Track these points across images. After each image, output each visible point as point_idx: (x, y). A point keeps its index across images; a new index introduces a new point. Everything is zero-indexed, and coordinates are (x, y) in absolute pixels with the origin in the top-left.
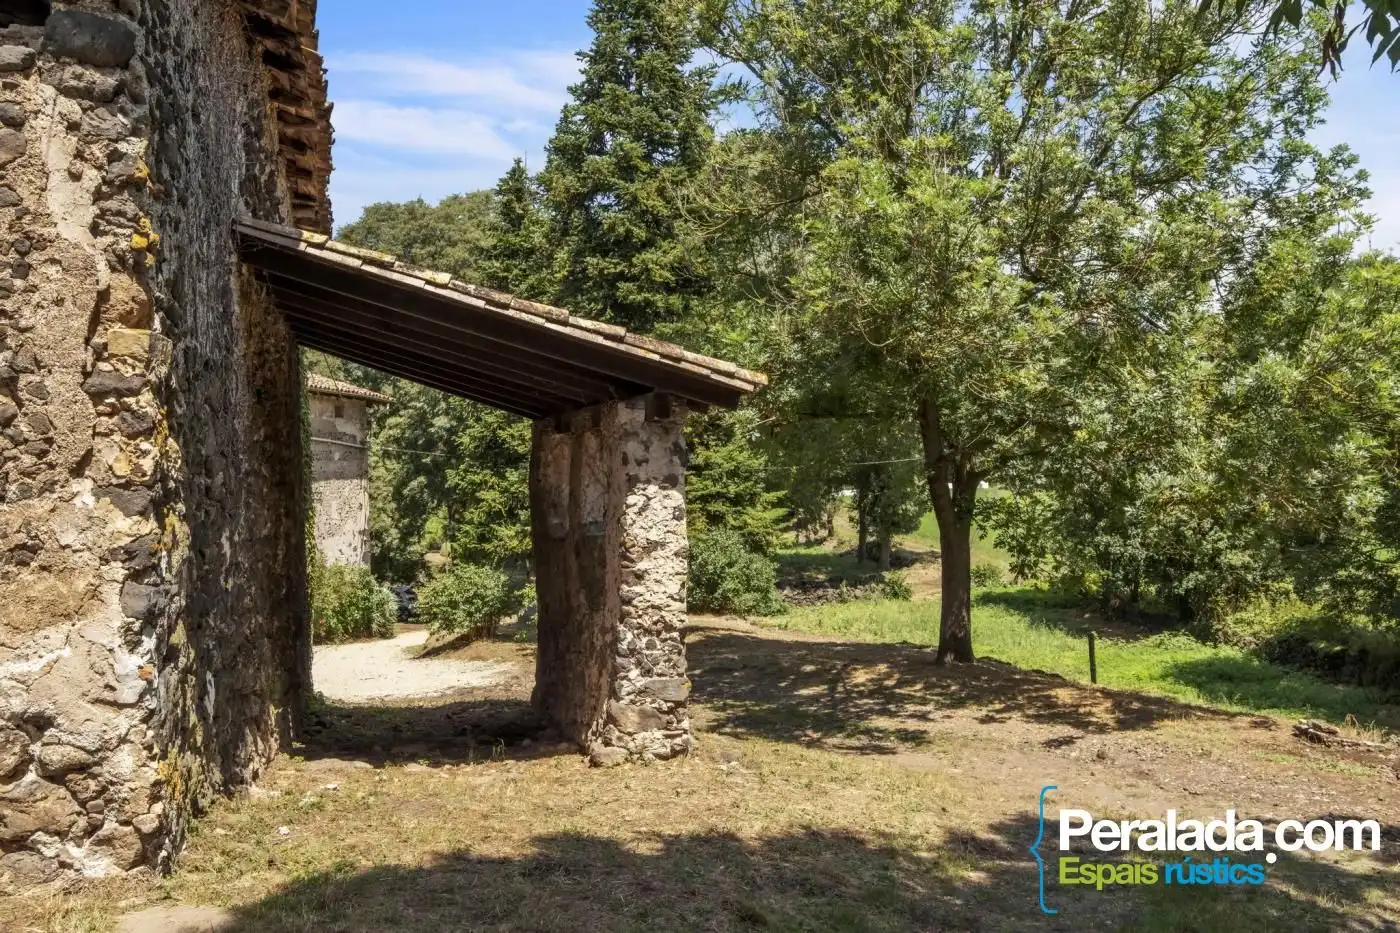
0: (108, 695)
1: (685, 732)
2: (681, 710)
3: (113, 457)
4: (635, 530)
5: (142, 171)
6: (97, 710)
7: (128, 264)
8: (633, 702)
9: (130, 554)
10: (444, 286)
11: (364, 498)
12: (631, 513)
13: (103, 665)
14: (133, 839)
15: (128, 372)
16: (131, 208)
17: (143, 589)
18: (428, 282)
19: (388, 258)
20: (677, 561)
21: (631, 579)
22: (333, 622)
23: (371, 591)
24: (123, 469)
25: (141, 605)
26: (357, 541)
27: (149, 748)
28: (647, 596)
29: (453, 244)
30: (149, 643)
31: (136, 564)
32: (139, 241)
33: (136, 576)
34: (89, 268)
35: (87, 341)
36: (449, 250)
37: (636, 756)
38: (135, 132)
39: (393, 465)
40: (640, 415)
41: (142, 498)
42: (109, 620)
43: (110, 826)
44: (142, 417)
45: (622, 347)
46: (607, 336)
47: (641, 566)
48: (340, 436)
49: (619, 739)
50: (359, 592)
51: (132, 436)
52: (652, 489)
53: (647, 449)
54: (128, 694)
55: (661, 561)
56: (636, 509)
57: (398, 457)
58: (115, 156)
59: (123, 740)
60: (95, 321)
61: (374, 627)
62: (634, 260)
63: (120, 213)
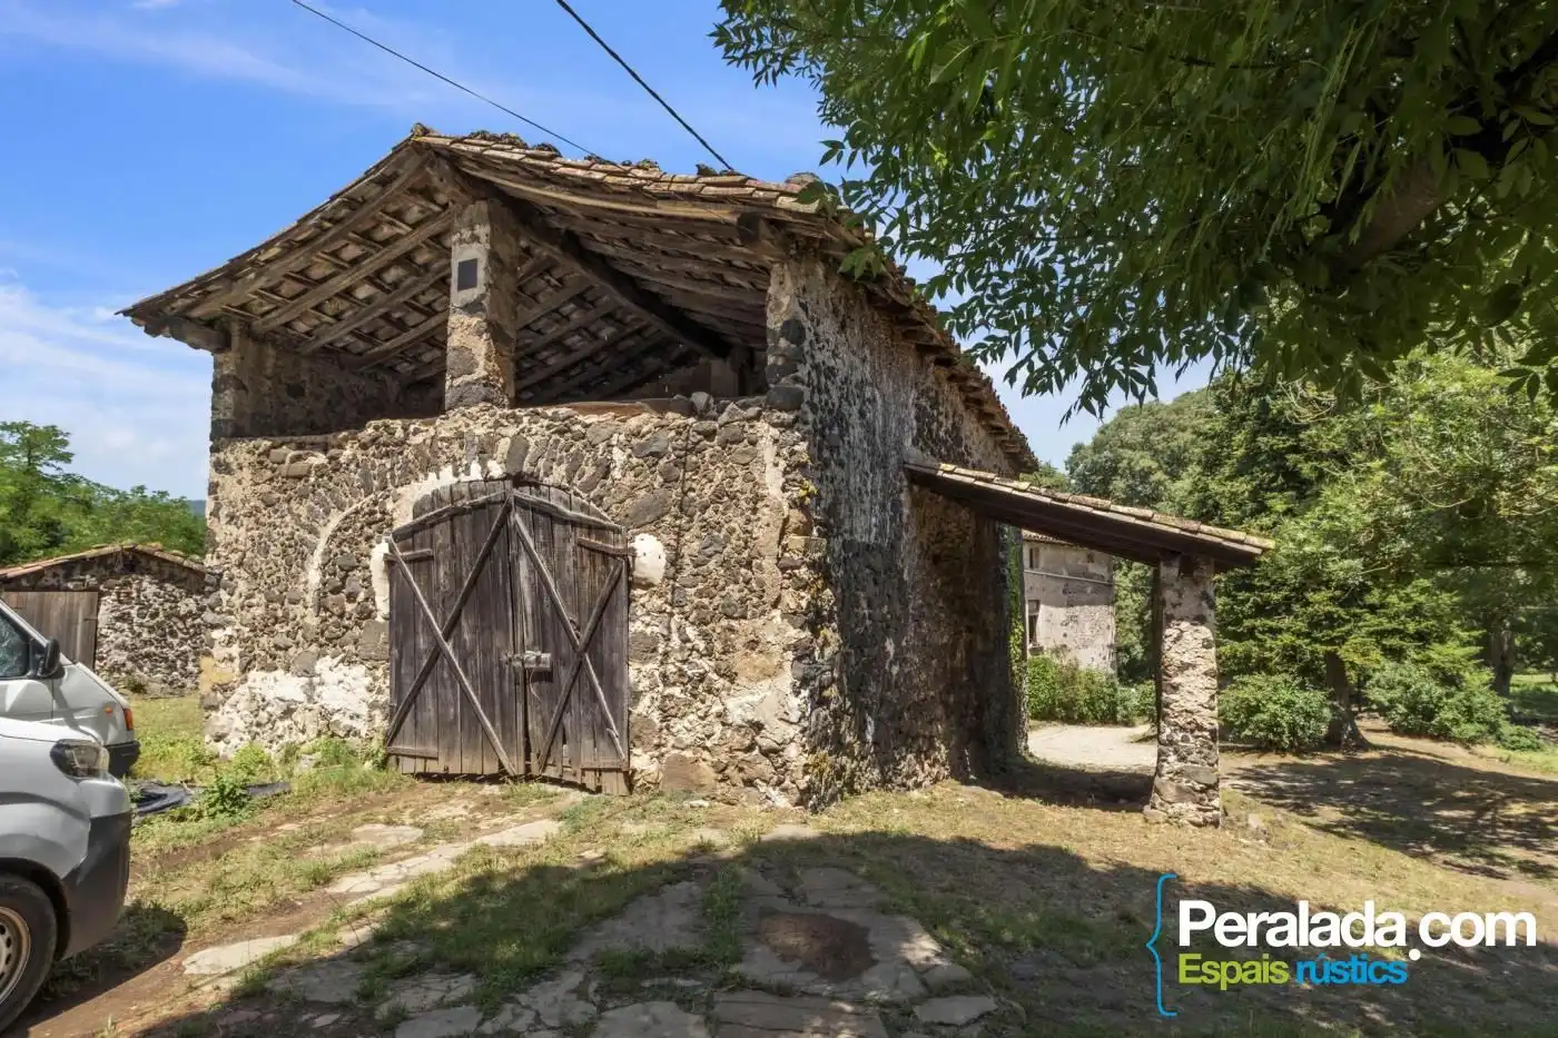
0: (785, 717)
1: (1216, 809)
2: (1211, 792)
3: (789, 600)
4: (1171, 654)
5: (805, 458)
6: (780, 723)
7: (798, 504)
8: (1171, 779)
9: (795, 648)
10: (1025, 491)
11: (1111, 621)
12: (1168, 643)
13: (783, 702)
14: (795, 791)
15: (796, 558)
16: (799, 477)
17: (802, 666)
18: (1015, 489)
19: (990, 476)
20: (1206, 679)
21: (1169, 688)
22: (1085, 709)
23: (1115, 690)
24: (793, 606)
25: (800, 674)
26: (1106, 652)
27: (804, 746)
28: (1182, 703)
29: (1183, 430)
30: (805, 693)
31: (799, 653)
32: (803, 493)
33: (799, 659)
34: (779, 509)
35: (779, 543)
36: (1180, 434)
37: (1173, 820)
38: (803, 439)
39: (1138, 597)
40: (1174, 571)
41: (801, 620)
42: (787, 679)
43: (787, 783)
44: (801, 580)
45: (1150, 525)
46: (1138, 518)
47: (1176, 680)
48: (1091, 576)
49: (1162, 805)
50: (1105, 690)
51: (797, 589)
52: (1184, 625)
53: (1180, 596)
54: (794, 717)
55: (1193, 678)
56: (1171, 639)
57: (1142, 591)
58: (792, 453)
59: (792, 740)
60: (783, 534)
61: (1119, 717)
62: (1301, 436)
63: (794, 480)
